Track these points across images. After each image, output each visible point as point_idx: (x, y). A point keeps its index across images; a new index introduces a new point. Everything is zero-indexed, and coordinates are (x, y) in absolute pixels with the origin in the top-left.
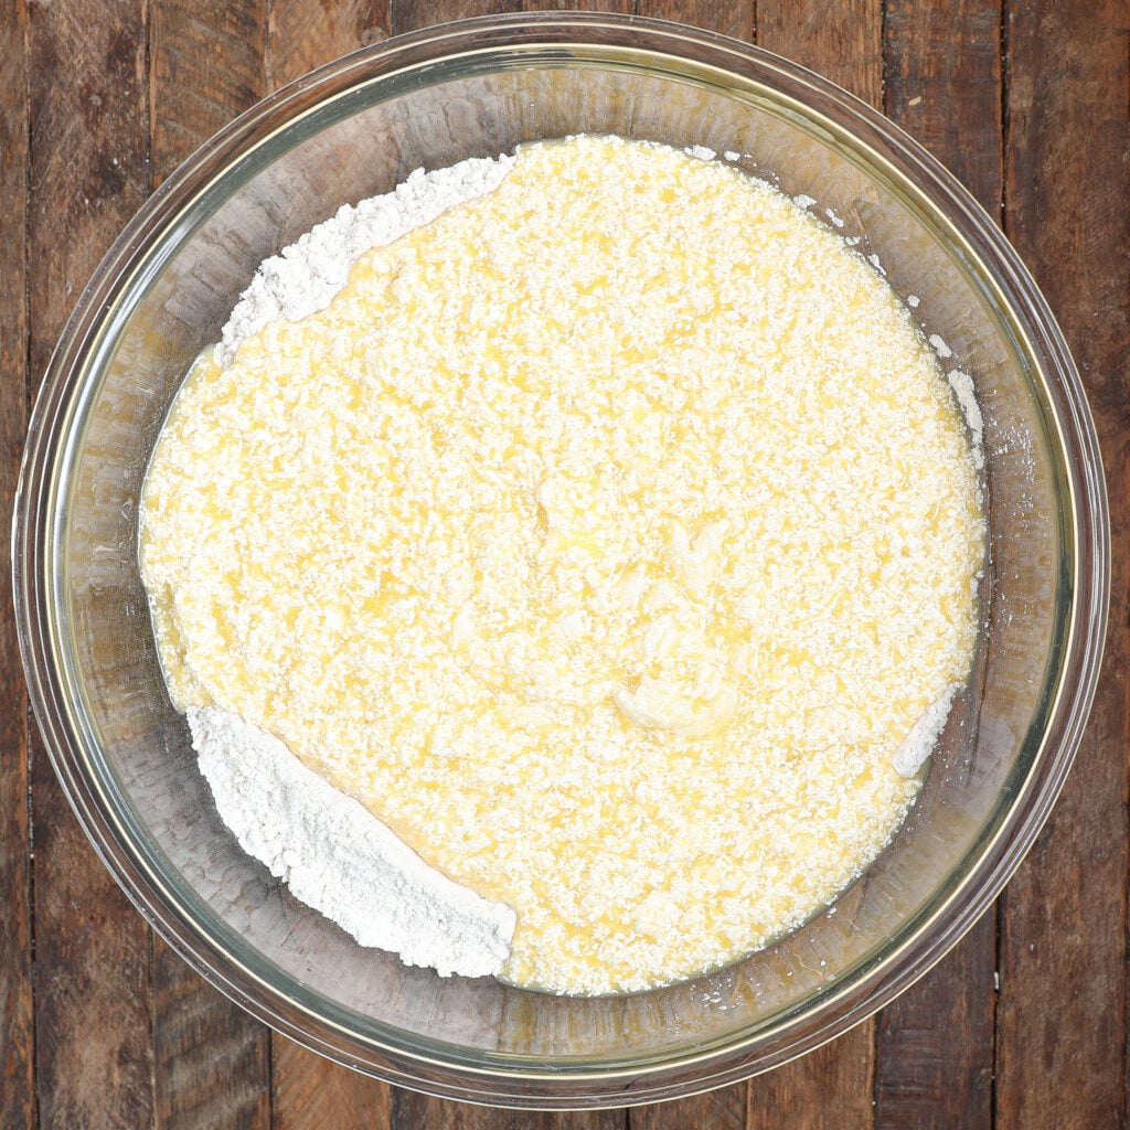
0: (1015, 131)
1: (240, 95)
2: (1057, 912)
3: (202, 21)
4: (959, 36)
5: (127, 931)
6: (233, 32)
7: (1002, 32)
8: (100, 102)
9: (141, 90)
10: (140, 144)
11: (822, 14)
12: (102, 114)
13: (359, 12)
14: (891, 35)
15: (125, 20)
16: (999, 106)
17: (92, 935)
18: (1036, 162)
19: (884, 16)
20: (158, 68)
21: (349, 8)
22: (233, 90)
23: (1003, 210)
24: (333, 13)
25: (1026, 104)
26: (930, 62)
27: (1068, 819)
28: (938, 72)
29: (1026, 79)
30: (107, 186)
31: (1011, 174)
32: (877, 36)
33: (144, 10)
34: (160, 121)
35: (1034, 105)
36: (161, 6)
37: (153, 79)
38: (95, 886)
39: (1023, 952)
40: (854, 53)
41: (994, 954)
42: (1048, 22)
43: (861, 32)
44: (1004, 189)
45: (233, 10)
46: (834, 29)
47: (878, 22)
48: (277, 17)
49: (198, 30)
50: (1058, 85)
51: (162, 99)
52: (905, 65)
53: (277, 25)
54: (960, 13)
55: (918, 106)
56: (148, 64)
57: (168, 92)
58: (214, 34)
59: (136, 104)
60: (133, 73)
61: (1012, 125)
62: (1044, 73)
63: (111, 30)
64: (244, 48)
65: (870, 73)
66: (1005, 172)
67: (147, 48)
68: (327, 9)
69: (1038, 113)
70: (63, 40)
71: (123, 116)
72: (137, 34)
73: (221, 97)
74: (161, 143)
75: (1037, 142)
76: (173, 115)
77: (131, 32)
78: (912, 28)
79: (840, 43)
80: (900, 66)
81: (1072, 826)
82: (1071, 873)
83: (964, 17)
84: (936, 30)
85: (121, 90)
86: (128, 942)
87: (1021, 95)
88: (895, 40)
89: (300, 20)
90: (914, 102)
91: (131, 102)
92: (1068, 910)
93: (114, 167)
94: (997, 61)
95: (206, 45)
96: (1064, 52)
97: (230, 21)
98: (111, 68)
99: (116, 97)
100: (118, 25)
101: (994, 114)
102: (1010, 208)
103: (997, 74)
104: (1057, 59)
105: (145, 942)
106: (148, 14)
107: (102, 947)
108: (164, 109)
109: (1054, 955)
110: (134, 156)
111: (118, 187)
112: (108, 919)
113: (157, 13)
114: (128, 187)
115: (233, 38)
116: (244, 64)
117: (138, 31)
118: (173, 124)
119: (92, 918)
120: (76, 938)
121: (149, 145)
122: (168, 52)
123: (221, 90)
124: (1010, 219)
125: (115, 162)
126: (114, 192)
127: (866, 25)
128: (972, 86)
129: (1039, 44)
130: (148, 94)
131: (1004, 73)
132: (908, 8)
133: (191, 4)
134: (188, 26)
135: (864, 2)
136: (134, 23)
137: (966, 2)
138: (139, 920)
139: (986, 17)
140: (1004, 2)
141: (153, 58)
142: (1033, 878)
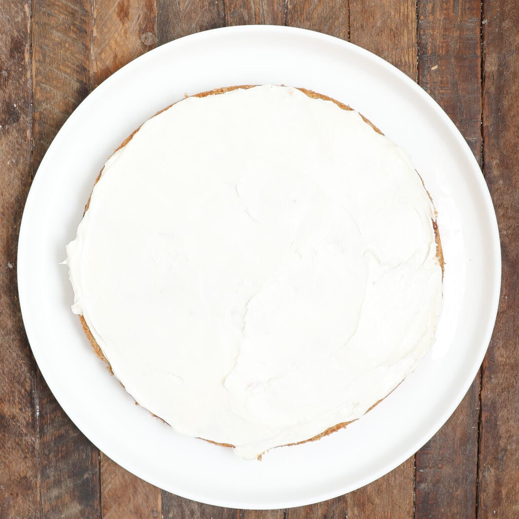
0: (488, 83)
1: (78, 69)
2: (508, 494)
3: (58, 31)
4: (458, 32)
5: (29, 500)
6: (74, 36)
7: (481, 30)
8: (7, 74)
9: (28, 68)
10: (28, 96)
11: (384, 22)
12: (8, 80)
13: (140, 24)
14: (422, 33)
15: (19, 31)
16: (479, 69)
17: (11, 503)
18: (498, 100)
19: (418, 22)
20: (37, 56)
21: (134, 22)
22: (75, 67)
23: (482, 125)
24: (126, 25)
25: (494, 68)
26: (442, 46)
27: (514, 446)
28: (447, 52)
29: (494, 55)
30: (11, 119)
31: (486, 107)
32: (414, 34)
33: (29, 25)
34: (38, 84)
35: (498, 69)
36: (37, 23)
37: (34, 62)
38: (13, 478)
39: (490, 515)
40: (402, 42)
41: (474, 513)
42: (506, 24)
43: (405, 31)
44: (482, 114)
45: (74, 25)
46: (391, 30)
47: (415, 25)
48: (97, 28)
49: (57, 35)
50: (511, 58)
51: (38, 72)
52: (429, 48)
53: (97, 32)
54: (459, 20)
55: (436, 70)
56: (31, 53)
57: (41, 69)
58: (65, 38)
59: (25, 75)
60: (23, 59)
61: (486, 80)
62: (504, 52)
63: (12, 36)
64: (80, 45)
65: (411, 53)
66: (483, 105)
67: (31, 45)
68: (123, 23)
69: (501, 74)
71: (19, 81)
72: (25, 38)
73: (69, 71)
74: (38, 96)
75: (500, 90)
76: (44, 80)
77: (22, 37)
78: (433, 29)
79: (395, 37)
80: (426, 48)
81: (516, 450)
83: (461, 22)
84: (446, 29)
85: (17, 68)
86: (30, 506)
87: (491, 64)
88: (424, 35)
89: (109, 30)
90: (434, 68)
91: (22, 74)
92: (514, 493)
93: (14, 108)
94: (478, 45)
95: (60, 44)
96: (514, 40)
97: (73, 31)
98: (12, 56)
99: (15, 72)
100: (16, 34)
101: (476, 74)
102: (485, 125)
103: (479, 52)
104: (511, 44)
105: (38, 506)
106: (31, 27)
107: (17, 508)
108: (40, 78)
109: (506, 516)
110: (25, 102)
111: (17, 120)
112: (20, 495)
113: (35, 27)
114: (21, 119)
115: (74, 40)
116: (81, 54)
117: (26, 36)
118: (44, 85)
119: (11, 494)
120: (4, 504)
121: (32, 96)
122: (41, 47)
123: (69, 67)
124: (485, 131)
125: (15, 106)
126: (15, 122)
127: (408, 27)
128: (465, 59)
129: (501, 36)
130: (31, 70)
131: (482, 52)
132: (431, 18)
133: (53, 22)
134: (51, 33)
135: (408, 15)
136: (23, 32)
137: (462, 14)
138: (35, 496)
139: (472, 22)
140: (482, 14)
141: (34, 51)
142: (496, 476)
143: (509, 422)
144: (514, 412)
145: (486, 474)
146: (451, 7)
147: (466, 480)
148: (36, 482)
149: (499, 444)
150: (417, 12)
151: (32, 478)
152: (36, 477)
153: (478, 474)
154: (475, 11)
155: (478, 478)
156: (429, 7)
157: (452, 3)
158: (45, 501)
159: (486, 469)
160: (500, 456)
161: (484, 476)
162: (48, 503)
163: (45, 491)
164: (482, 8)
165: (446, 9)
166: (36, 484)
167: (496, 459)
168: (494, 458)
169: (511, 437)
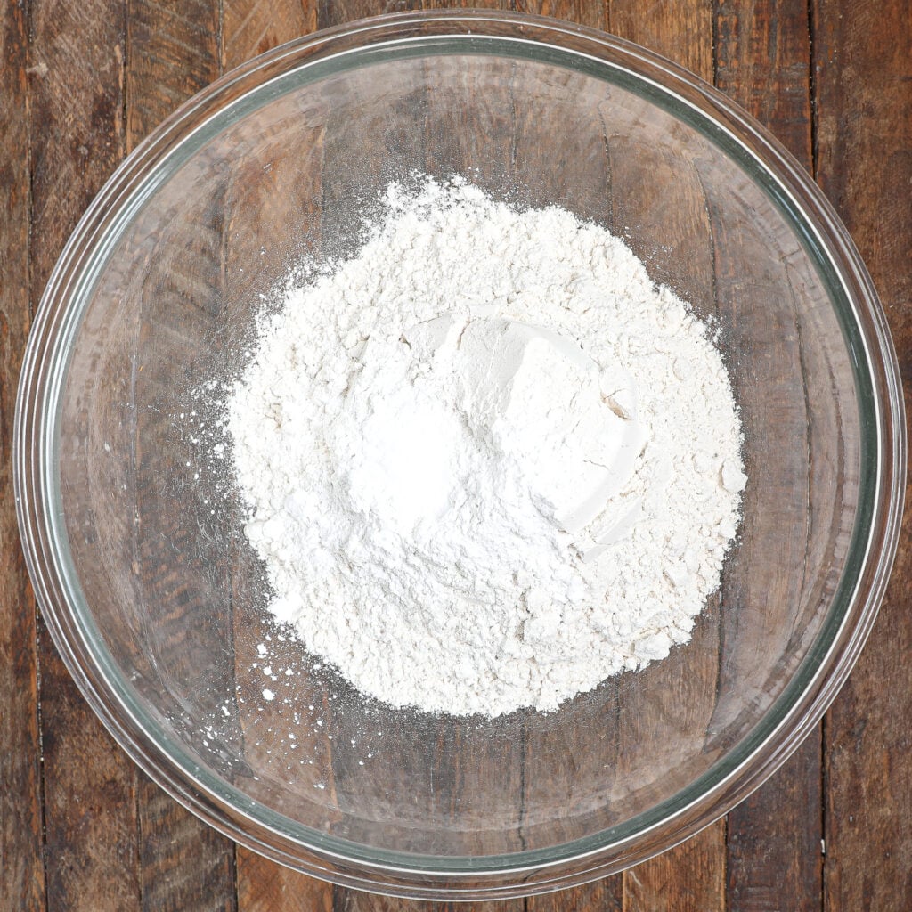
0: (822, 160)
2: (870, 790)
3: (168, 86)
4: (776, 85)
5: (120, 818)
7: (811, 81)
8: (87, 152)
9: (120, 141)
12: (89, 161)
15: (105, 86)
16: (809, 140)
17: (91, 822)
18: (840, 186)
19: (715, 71)
20: (134, 123)
25: (832, 138)
26: (753, 106)
27: (878, 714)
29: (831, 118)
33: (121, 78)
35: (838, 139)
36: (134, 74)
37: (129, 132)
38: (93, 784)
39: (844, 823)
41: (820, 822)
42: (848, 72)
45: (192, 76)
47: (710, 74)
49: (164, 93)
50: (856, 123)
54: (777, 67)
56: (125, 121)
58: (177, 96)
59: (116, 153)
60: (113, 128)
61: (820, 157)
62: (845, 113)
63: (95, 94)
67: (124, 108)
69: (841, 146)
70: (57, 103)
71: (105, 162)
72: (115, 97)
75: (840, 168)
77: (110, 95)
78: (738, 80)
81: (881, 720)
82: (881, 758)
83: (780, 70)
84: (757, 81)
85: (103, 141)
86: (120, 828)
87: (827, 132)
91: (111, 151)
92: (879, 788)
94: (807, 104)
95: (171, 105)
96: (861, 96)
97: (190, 85)
98: (95, 125)
99: (100, 148)
100: (101, 90)
101: (805, 148)
103: (807, 114)
104: (856, 102)
105: (134, 827)
106: (125, 81)
107: (99, 831)
109: (869, 825)
112: (104, 809)
113: (132, 81)
117: (116, 93)
119: (91, 809)
120: (79, 825)
122: (140, 111)
128: (788, 124)
129: (840, 90)
130: (125, 145)
131: (813, 114)
132: (735, 64)
133: (157, 72)
134: (156, 89)
135: (700, 60)
136: (113, 88)
137: (781, 58)
138: (130, 810)
139: (797, 70)
140: (811, 57)
141: (129, 116)
142: (851, 762)
143: (868, 676)
144: (875, 661)
145: (836, 759)
146: (765, 47)
147: (806, 769)
148: (130, 788)
149: (854, 711)
150: (714, 55)
151: (123, 783)
152: (131, 781)
153: (823, 760)
154: (800, 54)
155: (823, 765)
156: (732, 47)
157: (766, 42)
158: (144, 818)
159: (836, 752)
160: (857, 730)
161: (832, 763)
162: (149, 821)
163: (145, 802)
164: (812, 48)
165: (758, 51)
166: (131, 791)
167: (850, 734)
168: (848, 733)
169: (873, 699)
